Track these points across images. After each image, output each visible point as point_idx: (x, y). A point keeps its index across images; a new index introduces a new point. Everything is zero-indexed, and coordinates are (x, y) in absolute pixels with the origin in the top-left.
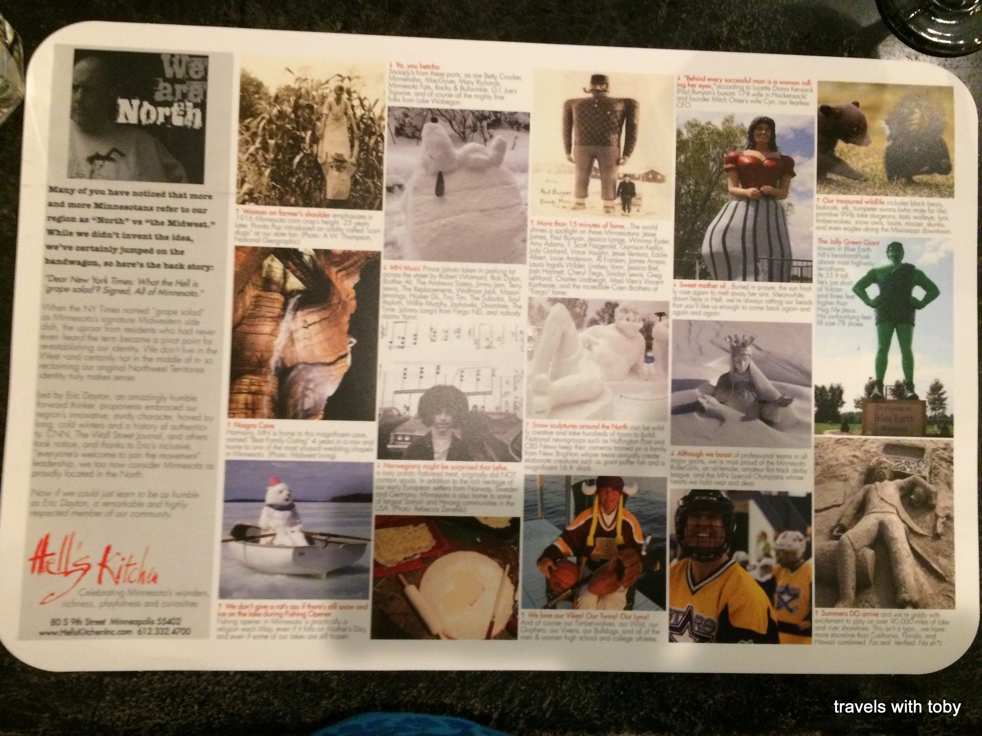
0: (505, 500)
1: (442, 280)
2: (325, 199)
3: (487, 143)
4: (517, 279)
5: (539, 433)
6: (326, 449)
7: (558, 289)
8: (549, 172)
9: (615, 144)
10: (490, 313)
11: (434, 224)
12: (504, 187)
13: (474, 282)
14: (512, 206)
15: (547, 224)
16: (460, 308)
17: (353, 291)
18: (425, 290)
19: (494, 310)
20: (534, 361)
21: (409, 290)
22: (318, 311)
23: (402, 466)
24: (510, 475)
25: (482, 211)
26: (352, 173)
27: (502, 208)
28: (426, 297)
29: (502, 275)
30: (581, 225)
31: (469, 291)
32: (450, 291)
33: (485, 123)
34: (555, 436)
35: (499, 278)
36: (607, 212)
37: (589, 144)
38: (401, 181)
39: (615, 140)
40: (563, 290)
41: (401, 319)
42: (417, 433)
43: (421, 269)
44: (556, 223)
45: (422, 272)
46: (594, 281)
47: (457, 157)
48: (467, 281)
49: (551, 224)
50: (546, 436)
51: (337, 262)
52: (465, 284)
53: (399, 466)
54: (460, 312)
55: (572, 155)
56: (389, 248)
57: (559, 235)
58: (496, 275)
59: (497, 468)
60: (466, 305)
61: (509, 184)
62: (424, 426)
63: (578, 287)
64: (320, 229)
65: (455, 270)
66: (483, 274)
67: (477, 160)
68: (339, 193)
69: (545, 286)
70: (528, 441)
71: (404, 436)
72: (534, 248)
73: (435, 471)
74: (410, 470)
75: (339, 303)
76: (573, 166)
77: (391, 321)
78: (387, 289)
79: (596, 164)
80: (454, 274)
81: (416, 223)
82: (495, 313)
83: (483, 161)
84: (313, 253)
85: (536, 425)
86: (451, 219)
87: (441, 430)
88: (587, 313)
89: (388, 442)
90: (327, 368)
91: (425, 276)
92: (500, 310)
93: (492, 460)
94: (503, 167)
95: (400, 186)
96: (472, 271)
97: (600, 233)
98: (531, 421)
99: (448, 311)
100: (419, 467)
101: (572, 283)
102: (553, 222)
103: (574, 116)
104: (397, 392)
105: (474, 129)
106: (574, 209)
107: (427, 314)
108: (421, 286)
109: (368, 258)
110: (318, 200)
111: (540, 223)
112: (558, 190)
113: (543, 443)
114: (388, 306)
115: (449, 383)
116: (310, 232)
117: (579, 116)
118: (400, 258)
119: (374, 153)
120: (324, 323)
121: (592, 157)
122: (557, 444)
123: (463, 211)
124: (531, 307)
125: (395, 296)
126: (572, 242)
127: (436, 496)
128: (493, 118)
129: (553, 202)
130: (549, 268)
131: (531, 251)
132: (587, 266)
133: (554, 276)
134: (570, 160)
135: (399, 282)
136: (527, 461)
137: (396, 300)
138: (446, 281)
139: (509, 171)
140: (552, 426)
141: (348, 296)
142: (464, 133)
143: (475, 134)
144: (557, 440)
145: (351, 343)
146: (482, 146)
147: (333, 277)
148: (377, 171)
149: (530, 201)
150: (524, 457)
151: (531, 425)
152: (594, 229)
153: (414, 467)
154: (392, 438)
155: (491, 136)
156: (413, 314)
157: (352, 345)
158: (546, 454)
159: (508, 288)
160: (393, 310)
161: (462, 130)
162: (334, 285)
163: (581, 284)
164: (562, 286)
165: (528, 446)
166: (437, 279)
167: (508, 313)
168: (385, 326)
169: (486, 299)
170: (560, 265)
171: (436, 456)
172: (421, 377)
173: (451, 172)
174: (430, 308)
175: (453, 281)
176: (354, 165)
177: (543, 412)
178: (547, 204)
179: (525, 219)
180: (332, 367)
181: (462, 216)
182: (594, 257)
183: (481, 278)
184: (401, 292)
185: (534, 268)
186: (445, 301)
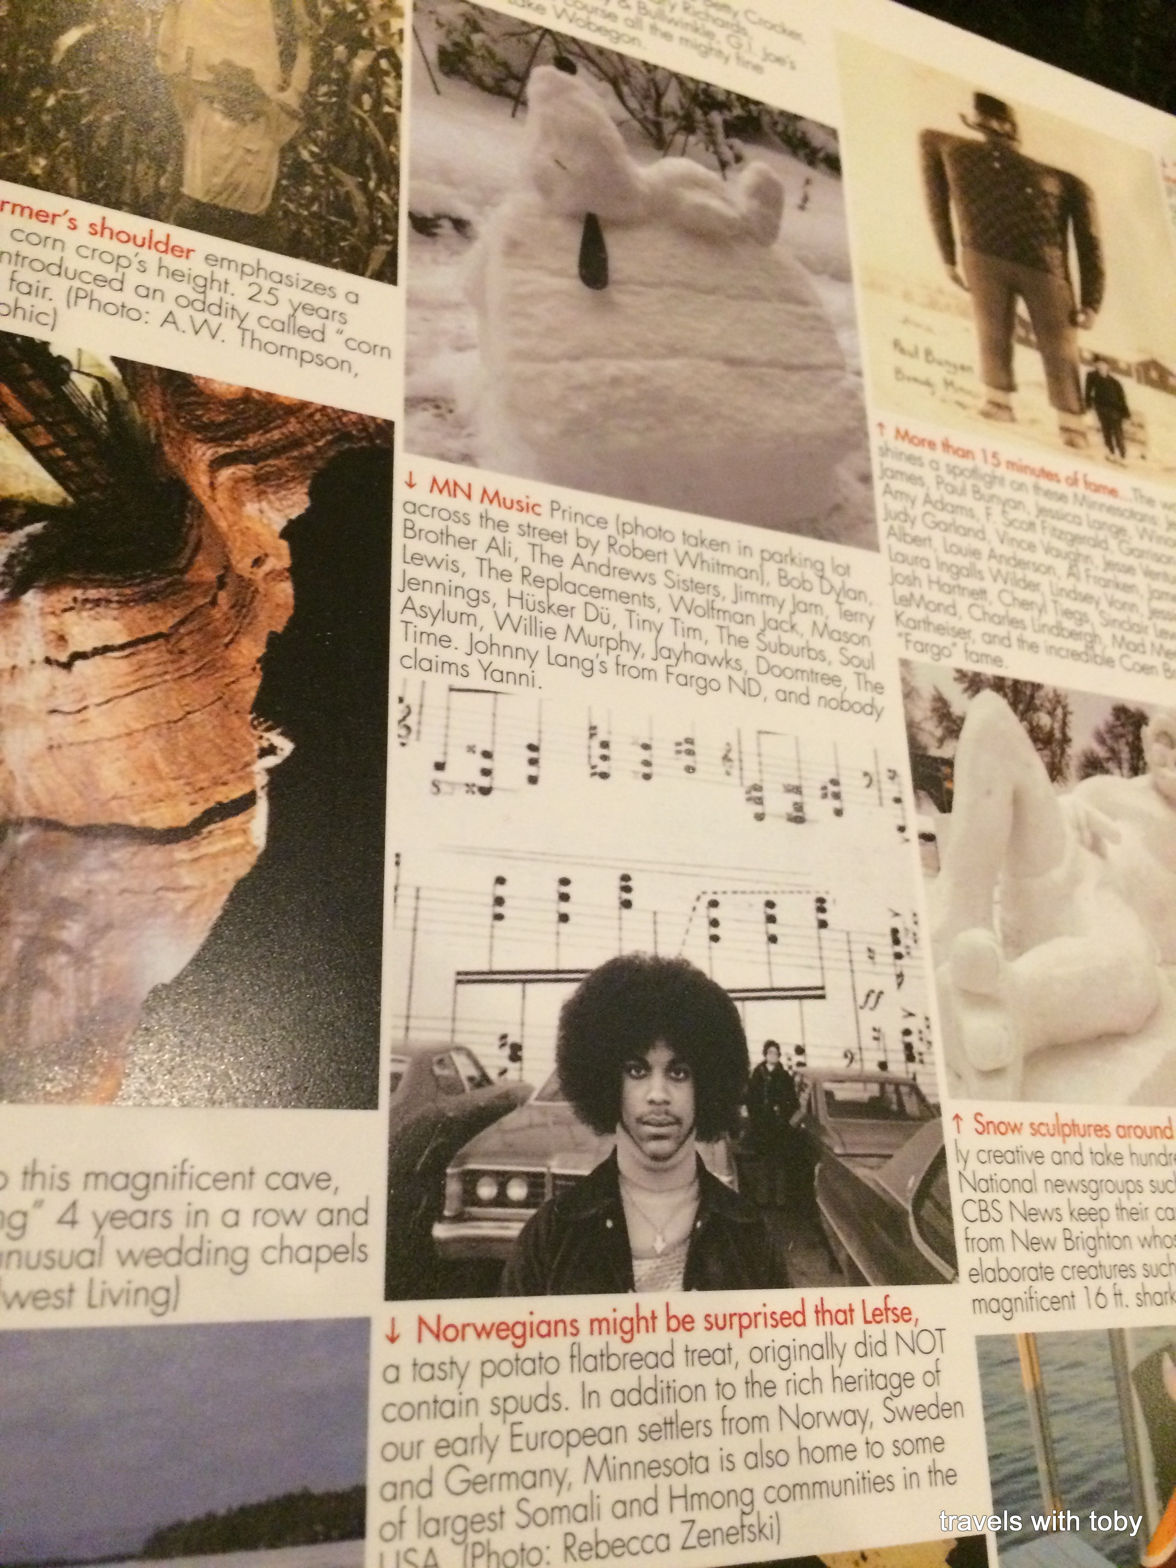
0: (920, 1462)
1: (618, 561)
2: (177, 196)
3: (729, 173)
4: (859, 595)
5: (998, 1156)
6: (128, 1258)
7: (980, 647)
8: (907, 296)
9: (1059, 272)
10: (786, 696)
11: (581, 371)
12: (791, 307)
13: (726, 583)
14: (819, 368)
15: (922, 442)
16: (687, 667)
17: (284, 544)
18: (561, 586)
19: (798, 686)
20: (945, 879)
21: (505, 575)
22: (124, 603)
23: (502, 1330)
24: (926, 1342)
25: (731, 361)
26: (285, 138)
27: (789, 368)
28: (564, 611)
29: (810, 574)
30: (1011, 465)
31: (710, 610)
32: (647, 600)
33: (716, 118)
34: (1048, 1171)
35: (803, 584)
36: (1071, 443)
37: (999, 254)
38: (464, 211)
39: (1057, 262)
40: (995, 650)
41: (476, 680)
42: (556, 1167)
43: (545, 509)
44: (946, 446)
45: (545, 522)
46: (1072, 634)
47: (642, 187)
48: (702, 576)
49: (932, 445)
50: (1022, 1171)
51: (212, 426)
52: (697, 586)
53: (482, 1332)
54: (687, 681)
55: (960, 270)
56: (425, 416)
57: (958, 482)
58: (793, 571)
59: (878, 1316)
60: (706, 660)
61: (804, 303)
62: (583, 1132)
63: (1033, 647)
64: (150, 293)
65: (660, 533)
66: (752, 563)
67: (703, 209)
68: (231, 186)
69: (940, 629)
70: (969, 1193)
71: (503, 1179)
72: (896, 506)
73: (643, 1342)
74: (534, 1346)
75: (221, 583)
76: (966, 298)
77: (439, 681)
78: (417, 559)
79: (1022, 308)
80: (657, 545)
81: (518, 355)
82: (804, 699)
83: (721, 217)
84: (112, 372)
85: (985, 1127)
86: (636, 366)
87: (653, 1146)
88: (1071, 733)
89: (435, 1214)
90: (156, 854)
91: (559, 537)
92: (818, 689)
93: (858, 1280)
94: (780, 250)
95: (460, 225)
96: (718, 545)
97: (1062, 498)
98: (966, 1107)
99: (645, 673)
100: (572, 1327)
101: (1015, 633)
102: (939, 442)
103: (950, 173)
104: (465, 978)
105: (688, 126)
106: (986, 415)
107: (574, 672)
108: (546, 570)
109: (347, 436)
110: (146, 190)
111: (903, 435)
112: (937, 354)
113: (1017, 1197)
114: (424, 625)
115: (668, 951)
116: (104, 294)
117: (961, 178)
118: (466, 458)
119: (367, 100)
120: (150, 655)
121: (1012, 290)
122: (1058, 1200)
123: (673, 351)
124: (909, 694)
125: (453, 590)
126: (996, 509)
127: (652, 1468)
128: (738, 111)
129: (928, 383)
130: (946, 578)
131: (888, 515)
132: (1045, 588)
133: (963, 603)
134: (956, 279)
135: (466, 543)
136: (973, 1274)
137: (456, 604)
138: (630, 563)
139: (799, 266)
140: (1036, 1130)
141: (258, 562)
142: (658, 125)
143: (692, 139)
144: (1058, 1185)
145: (271, 750)
146: (715, 176)
147: (199, 481)
148: (377, 157)
149: (866, 363)
150: (966, 1259)
151: (969, 1124)
152: (1044, 483)
153: (552, 1328)
154: (453, 1188)
155: (738, 159)
156: (520, 666)
157: (271, 761)
158: (1032, 1244)
159: (837, 623)
160: (444, 641)
161: (650, 114)
162: (200, 511)
163: (1041, 639)
164: (991, 639)
165: (972, 1211)
166: (602, 555)
167: (842, 705)
168: (412, 699)
169: (767, 647)
170: (973, 572)
171: (641, 1269)
172: (564, 918)
173: (625, 224)
174: (582, 651)
175: (656, 568)
176: (293, 115)
177: (997, 1072)
178: (915, 387)
179: (861, 415)
180: (181, 852)
181: (673, 364)
182: (1062, 566)
183: (748, 574)
184: (473, 580)
185: (905, 570)
186: (634, 636)
